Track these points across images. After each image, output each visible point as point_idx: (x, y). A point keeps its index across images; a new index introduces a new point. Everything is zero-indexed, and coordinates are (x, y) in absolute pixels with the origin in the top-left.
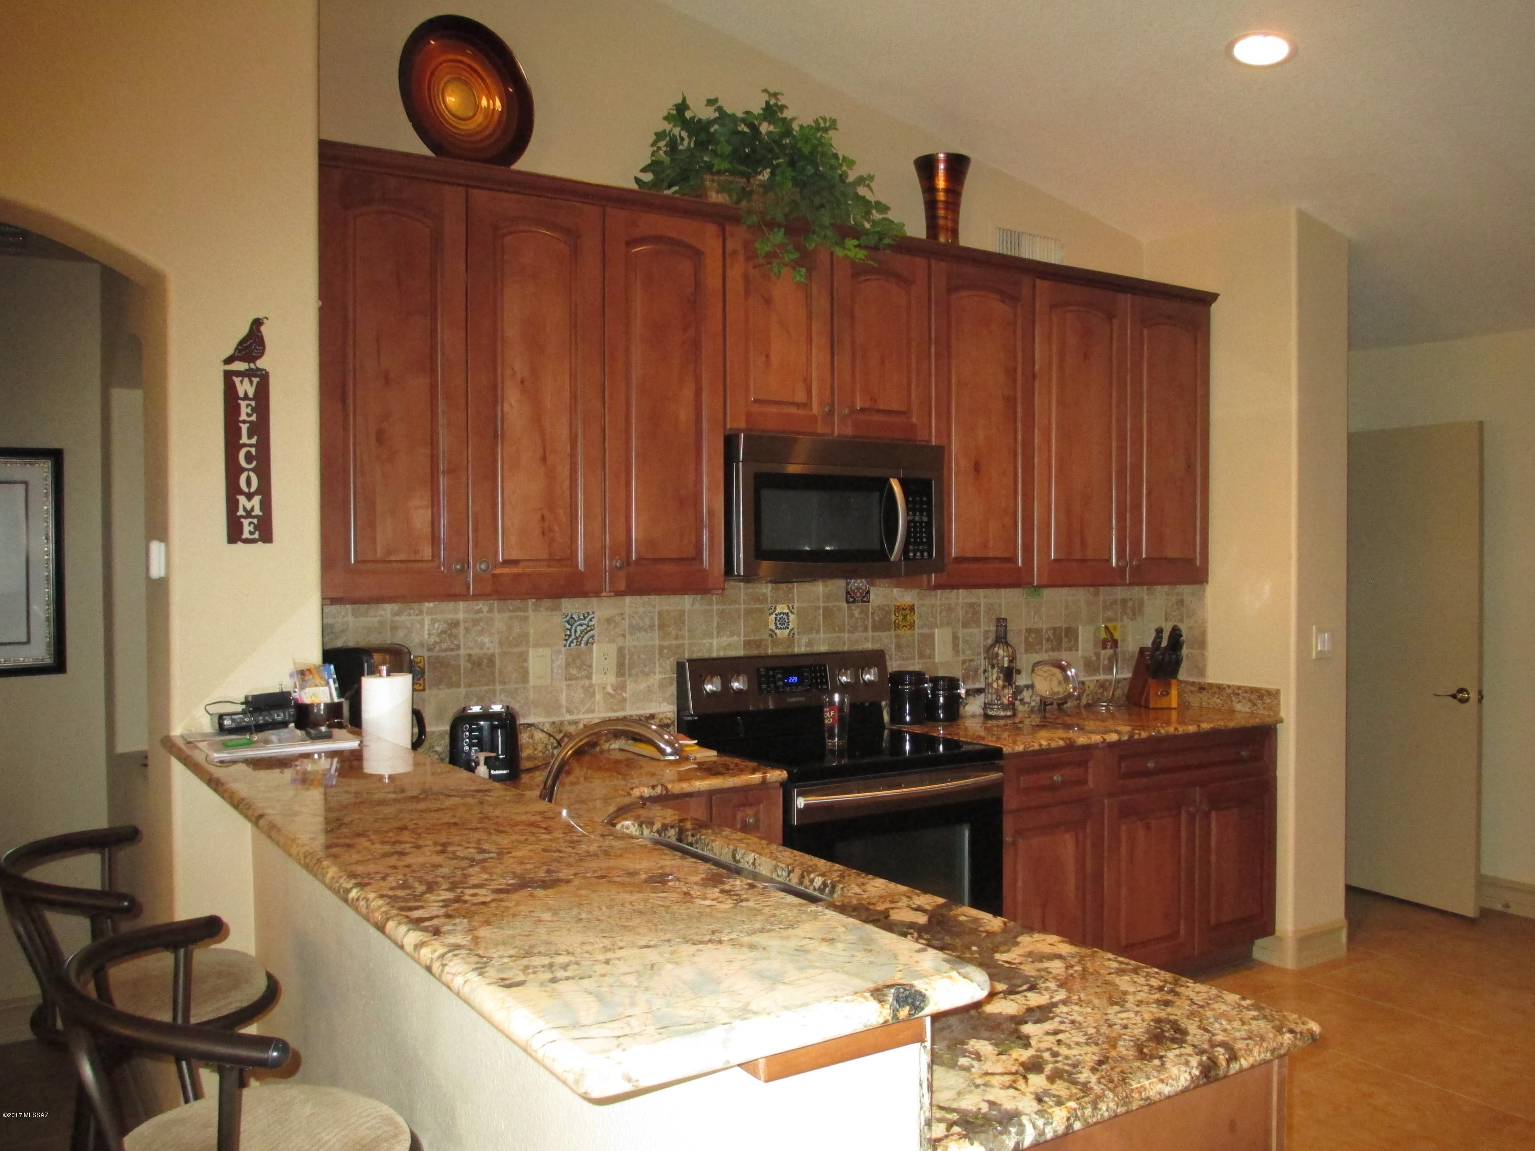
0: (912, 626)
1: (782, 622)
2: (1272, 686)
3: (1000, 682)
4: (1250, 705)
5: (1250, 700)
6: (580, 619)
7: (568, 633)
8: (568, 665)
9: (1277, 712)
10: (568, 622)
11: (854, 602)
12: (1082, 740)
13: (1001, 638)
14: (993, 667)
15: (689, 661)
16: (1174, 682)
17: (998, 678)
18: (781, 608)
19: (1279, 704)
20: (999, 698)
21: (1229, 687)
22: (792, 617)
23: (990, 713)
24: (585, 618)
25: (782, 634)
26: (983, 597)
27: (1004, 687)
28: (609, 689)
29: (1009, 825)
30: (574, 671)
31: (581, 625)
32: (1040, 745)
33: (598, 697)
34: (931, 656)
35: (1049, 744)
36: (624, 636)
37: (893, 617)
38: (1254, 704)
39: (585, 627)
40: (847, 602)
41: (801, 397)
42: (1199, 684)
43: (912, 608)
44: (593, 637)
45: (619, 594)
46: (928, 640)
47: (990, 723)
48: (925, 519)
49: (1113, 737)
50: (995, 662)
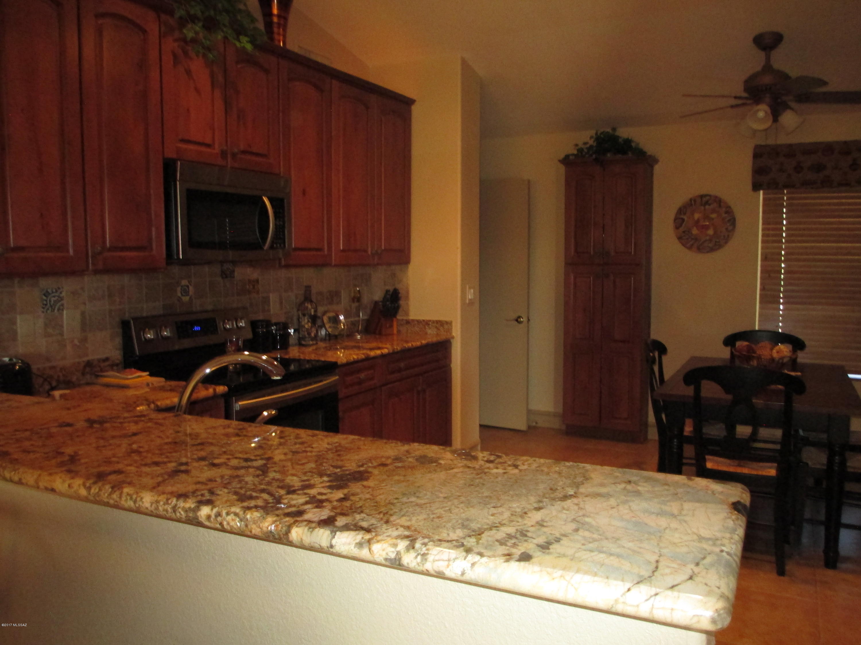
0: (258, 292)
1: (185, 292)
2: (447, 319)
3: (310, 324)
4: (435, 330)
5: (436, 327)
6: (53, 292)
7: (45, 302)
8: (46, 326)
9: (451, 333)
10: (44, 295)
11: (226, 277)
12: (372, 354)
13: (308, 298)
14: (304, 315)
15: (135, 319)
16: (394, 319)
17: (308, 321)
18: (184, 282)
19: (451, 329)
20: (309, 334)
21: (424, 321)
22: (191, 288)
23: (303, 343)
24: (56, 291)
25: (186, 299)
26: (293, 273)
27: (312, 327)
28: (76, 342)
30: (50, 330)
31: (54, 297)
32: (354, 358)
33: (69, 348)
34: (269, 311)
35: (358, 358)
36: (85, 304)
37: (248, 287)
38: (438, 329)
39: (57, 298)
40: (223, 278)
41: (208, 141)
42: (406, 320)
43: (257, 281)
44: (63, 305)
45: (96, 272)
46: (266, 300)
47: (304, 349)
48: (281, 223)
49: (385, 351)
50: (306, 312)
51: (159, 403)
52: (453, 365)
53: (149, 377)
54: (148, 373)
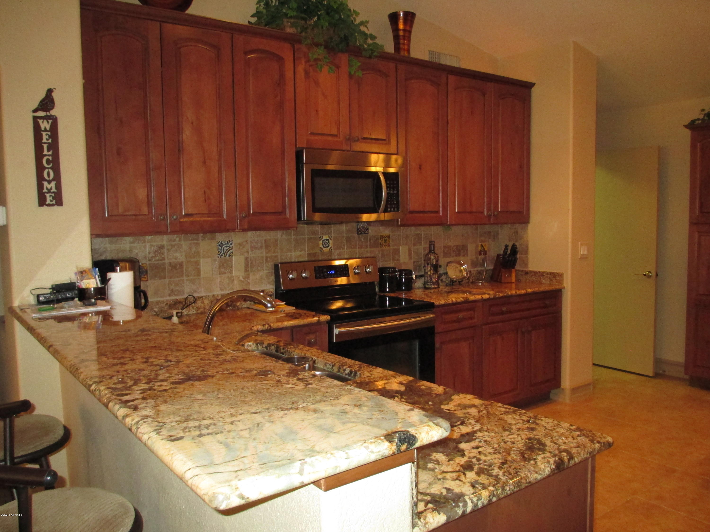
0: (389, 245)
1: (326, 244)
2: (559, 271)
3: (432, 272)
4: (549, 280)
5: (549, 278)
6: (225, 244)
7: (220, 251)
8: (220, 267)
9: (562, 284)
10: (220, 245)
11: (361, 234)
12: (472, 298)
13: (432, 250)
14: (428, 264)
15: (281, 263)
16: (513, 270)
17: (431, 270)
18: (325, 237)
19: (563, 280)
20: (431, 279)
21: (539, 272)
22: (331, 241)
23: (427, 286)
24: (228, 243)
25: (326, 250)
26: (422, 231)
27: (433, 274)
28: (241, 278)
29: (438, 340)
30: (223, 270)
31: (226, 247)
32: (452, 301)
33: (235, 282)
34: (398, 260)
35: (456, 301)
36: (248, 252)
37: (380, 241)
38: (551, 280)
39: (228, 248)
40: (358, 234)
41: (334, 131)
42: (525, 271)
43: (389, 237)
44: (232, 252)
45: (244, 230)
46: (397, 252)
47: (427, 291)
48: (395, 192)
49: (486, 296)
50: (429, 262)
51: (272, 325)
52: (563, 312)
53: (285, 306)
54: (285, 303)
